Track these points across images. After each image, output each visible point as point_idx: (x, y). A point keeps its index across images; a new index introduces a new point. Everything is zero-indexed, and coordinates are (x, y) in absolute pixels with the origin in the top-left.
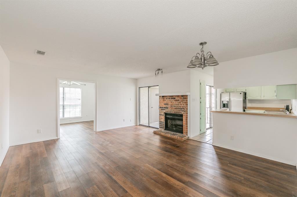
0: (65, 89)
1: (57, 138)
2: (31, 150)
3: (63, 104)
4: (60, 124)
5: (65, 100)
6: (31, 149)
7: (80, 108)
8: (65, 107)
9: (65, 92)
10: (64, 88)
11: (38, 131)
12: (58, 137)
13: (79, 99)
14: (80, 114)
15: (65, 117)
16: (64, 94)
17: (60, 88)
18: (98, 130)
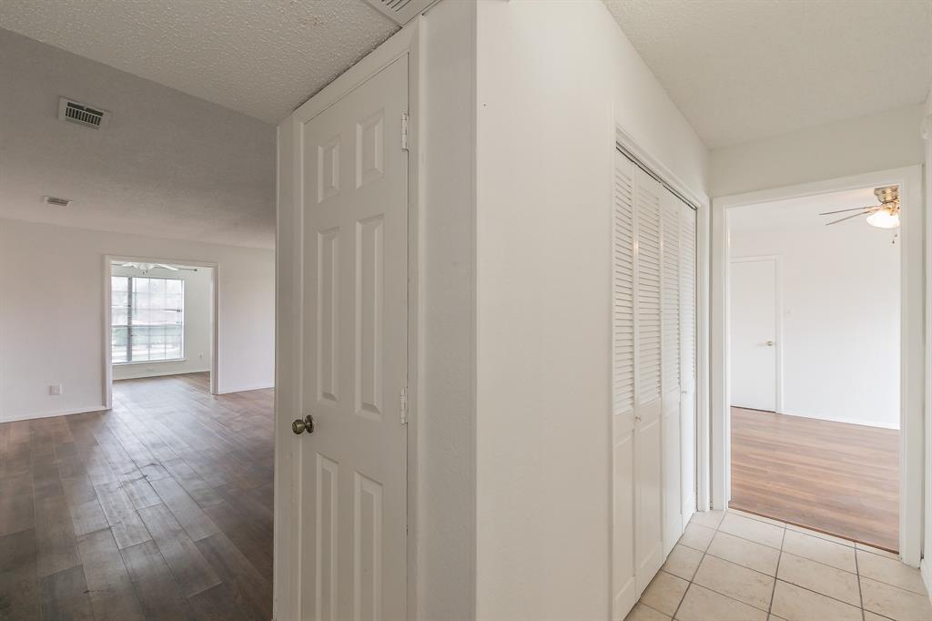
0: (134, 282)
1: (104, 408)
2: (33, 432)
3: (130, 322)
4: (114, 381)
5: (133, 311)
6: (32, 428)
7: (180, 335)
8: (133, 333)
9: (133, 291)
10: (130, 279)
11: (51, 391)
12: (106, 406)
13: (178, 311)
14: (181, 353)
15: (134, 359)
16: (130, 297)
17: (113, 278)
18: (221, 391)
